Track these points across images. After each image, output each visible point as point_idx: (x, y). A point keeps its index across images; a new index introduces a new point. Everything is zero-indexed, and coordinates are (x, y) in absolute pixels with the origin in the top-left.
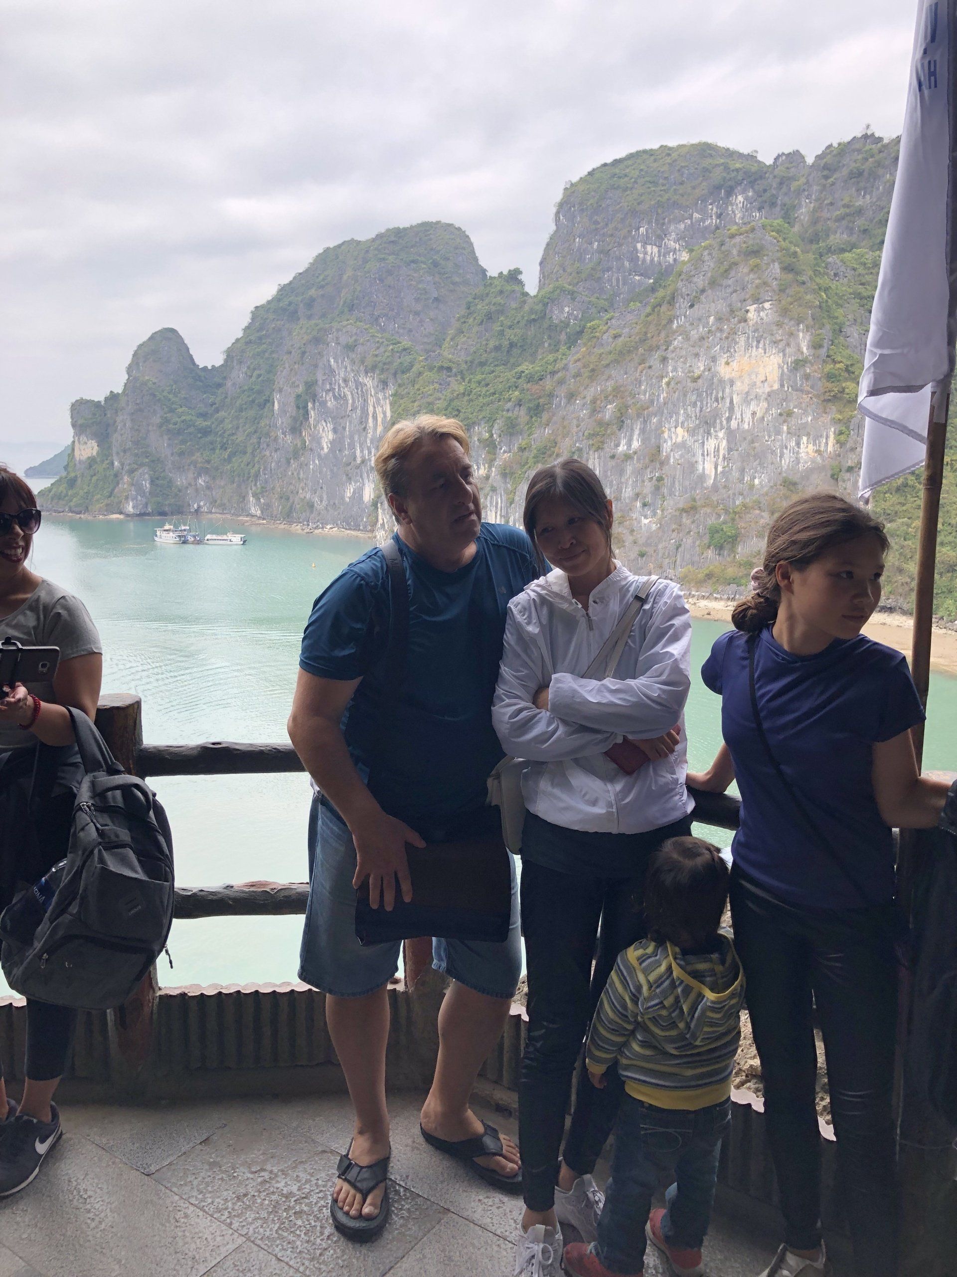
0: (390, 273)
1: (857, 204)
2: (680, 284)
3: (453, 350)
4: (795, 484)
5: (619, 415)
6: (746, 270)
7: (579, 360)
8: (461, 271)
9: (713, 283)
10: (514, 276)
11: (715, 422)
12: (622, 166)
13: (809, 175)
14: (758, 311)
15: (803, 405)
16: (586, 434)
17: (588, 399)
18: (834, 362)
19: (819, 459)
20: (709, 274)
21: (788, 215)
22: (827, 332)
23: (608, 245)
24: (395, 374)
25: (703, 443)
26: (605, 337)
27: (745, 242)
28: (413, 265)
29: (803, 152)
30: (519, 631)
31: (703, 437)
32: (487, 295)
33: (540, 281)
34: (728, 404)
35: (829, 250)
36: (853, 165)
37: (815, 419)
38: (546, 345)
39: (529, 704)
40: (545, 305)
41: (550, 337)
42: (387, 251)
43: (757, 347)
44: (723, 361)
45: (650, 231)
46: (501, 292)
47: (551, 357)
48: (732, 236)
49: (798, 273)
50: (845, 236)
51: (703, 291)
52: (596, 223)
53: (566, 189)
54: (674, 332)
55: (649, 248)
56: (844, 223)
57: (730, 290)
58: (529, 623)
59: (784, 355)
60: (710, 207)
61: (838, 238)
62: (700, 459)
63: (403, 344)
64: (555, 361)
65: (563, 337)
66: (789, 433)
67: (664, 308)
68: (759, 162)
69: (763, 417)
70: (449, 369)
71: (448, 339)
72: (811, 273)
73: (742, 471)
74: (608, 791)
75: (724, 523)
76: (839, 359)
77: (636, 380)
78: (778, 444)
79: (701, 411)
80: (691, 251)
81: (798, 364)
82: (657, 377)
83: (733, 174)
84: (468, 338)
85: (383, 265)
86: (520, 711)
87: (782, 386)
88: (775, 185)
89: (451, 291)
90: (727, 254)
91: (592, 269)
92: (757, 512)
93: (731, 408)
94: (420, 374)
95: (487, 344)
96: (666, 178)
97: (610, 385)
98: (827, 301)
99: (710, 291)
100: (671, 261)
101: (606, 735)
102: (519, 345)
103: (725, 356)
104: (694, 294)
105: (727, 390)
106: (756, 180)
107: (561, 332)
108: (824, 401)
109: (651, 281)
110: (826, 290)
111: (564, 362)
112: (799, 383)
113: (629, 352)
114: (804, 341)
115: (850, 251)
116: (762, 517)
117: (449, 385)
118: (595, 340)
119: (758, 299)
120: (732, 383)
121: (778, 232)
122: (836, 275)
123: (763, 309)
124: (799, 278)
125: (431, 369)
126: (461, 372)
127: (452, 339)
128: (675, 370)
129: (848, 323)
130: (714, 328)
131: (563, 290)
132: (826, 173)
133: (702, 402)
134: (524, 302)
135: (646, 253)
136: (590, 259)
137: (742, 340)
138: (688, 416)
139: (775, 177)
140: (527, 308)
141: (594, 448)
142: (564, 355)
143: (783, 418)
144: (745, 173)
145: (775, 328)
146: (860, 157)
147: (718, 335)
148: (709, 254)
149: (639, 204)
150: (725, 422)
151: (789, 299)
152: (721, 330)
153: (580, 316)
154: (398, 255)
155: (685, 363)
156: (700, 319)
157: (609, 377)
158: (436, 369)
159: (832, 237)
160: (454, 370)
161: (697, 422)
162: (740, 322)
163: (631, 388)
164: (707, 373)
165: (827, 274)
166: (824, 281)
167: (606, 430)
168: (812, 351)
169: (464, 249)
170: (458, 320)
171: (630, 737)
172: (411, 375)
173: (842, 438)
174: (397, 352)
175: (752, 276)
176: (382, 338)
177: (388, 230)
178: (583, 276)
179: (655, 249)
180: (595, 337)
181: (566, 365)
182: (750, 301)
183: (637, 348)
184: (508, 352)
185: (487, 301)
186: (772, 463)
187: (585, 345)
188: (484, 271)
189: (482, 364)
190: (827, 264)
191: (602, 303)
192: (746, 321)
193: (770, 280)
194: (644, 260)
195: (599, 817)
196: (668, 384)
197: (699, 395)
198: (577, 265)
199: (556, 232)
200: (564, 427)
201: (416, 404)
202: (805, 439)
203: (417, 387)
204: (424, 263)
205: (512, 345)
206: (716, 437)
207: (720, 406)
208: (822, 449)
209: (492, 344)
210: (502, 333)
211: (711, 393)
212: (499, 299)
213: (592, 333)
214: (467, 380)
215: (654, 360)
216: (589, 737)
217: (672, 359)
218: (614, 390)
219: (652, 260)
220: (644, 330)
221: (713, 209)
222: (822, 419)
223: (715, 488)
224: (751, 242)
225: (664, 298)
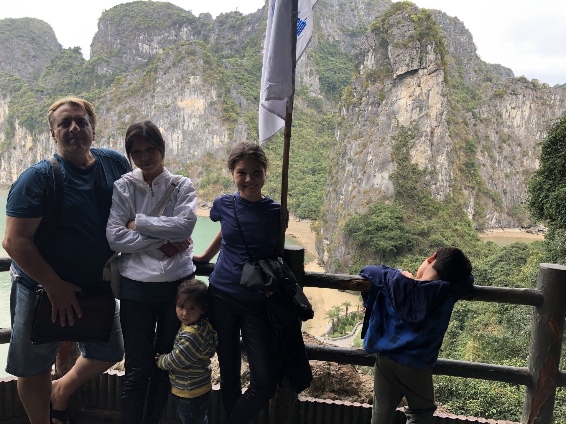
0: (7, 40)
1: (234, 39)
2: (159, 64)
3: (44, 82)
4: (212, 155)
5: (132, 120)
6: (188, 61)
7: (112, 93)
8: (48, 44)
9: (174, 65)
10: (77, 50)
11: (177, 126)
12: (130, 6)
13: (214, 24)
14: (194, 79)
15: (215, 121)
16: (116, 128)
17: (117, 112)
18: (227, 104)
19: (222, 145)
20: (172, 61)
21: (206, 39)
22: (223, 90)
23: (125, 41)
24: (11, 92)
25: (172, 135)
26: (124, 84)
27: (188, 49)
28: (20, 38)
29: (211, 14)
30: (120, 195)
31: (172, 132)
32: (63, 57)
33: (91, 54)
34: (182, 119)
35: (223, 57)
36: (232, 23)
37: (219, 127)
38: (95, 85)
39: (124, 227)
40: (94, 66)
41: (96, 81)
42: (5, 29)
43: (194, 95)
44: (180, 99)
45: (145, 38)
46: (70, 57)
47: (97, 91)
48: (182, 45)
49: (211, 64)
50: (229, 52)
51: (170, 68)
52: (118, 30)
53: (103, 12)
54: (157, 85)
55: (144, 45)
56: (229, 46)
57: (182, 69)
58: (124, 192)
59: (206, 99)
60: (172, 31)
61: (226, 52)
62: (171, 142)
63: (15, 77)
64: (100, 93)
65: (104, 82)
66: (209, 133)
67: (152, 73)
68: (193, 15)
69: (198, 125)
70: (42, 92)
71: (41, 77)
72: (216, 65)
73: (189, 148)
74: (161, 265)
75: (182, 171)
76: (228, 103)
77: (140, 104)
78: (204, 137)
79: (170, 121)
80: (164, 49)
81: (212, 104)
82: (150, 104)
83: (182, 18)
84: (53, 77)
85: (3, 36)
86: (120, 230)
87: (205, 112)
88: (200, 26)
89: (43, 53)
90: (180, 53)
91: (117, 51)
92: (197, 166)
93: (184, 120)
94: (25, 93)
95: (63, 81)
96: (151, 15)
97: (127, 106)
98: (223, 78)
99: (173, 68)
100: (155, 53)
101: (160, 240)
102: (81, 83)
103: (181, 97)
104: (166, 69)
105: (182, 112)
106: (192, 22)
107: (102, 79)
108: (223, 120)
109: (146, 61)
110: (223, 73)
111: (104, 93)
112: (212, 112)
113: (136, 92)
114: (214, 94)
115: (231, 58)
116: (199, 169)
117: (42, 99)
118: (120, 85)
119: (194, 74)
120: (184, 109)
121: (202, 46)
122: (226, 67)
123: (196, 78)
124: (211, 67)
125: (32, 90)
126: (49, 94)
127: (44, 77)
128: (158, 102)
129: (231, 88)
130: (175, 85)
131: (103, 60)
132: (221, 24)
133: (170, 117)
134: (83, 63)
135: (143, 48)
136: (116, 47)
137: (187, 91)
138: (165, 123)
139: (200, 22)
140: (84, 66)
141: (120, 135)
142: (104, 90)
143: (206, 126)
144: (187, 18)
145: (201, 87)
146: (234, 20)
147: (177, 88)
148: (172, 52)
149: (139, 25)
150: (181, 127)
151: (207, 75)
152: (178, 86)
153: (112, 73)
154: (11, 31)
155: (162, 99)
156: (168, 80)
157: (127, 103)
158: (35, 91)
159: (224, 51)
160: (45, 92)
161: (169, 126)
162: (186, 83)
163: (138, 108)
164: (172, 104)
165: (223, 66)
166: (222, 69)
167: (126, 127)
168: (217, 99)
169: (49, 33)
170: (47, 68)
171: (171, 241)
172: (20, 92)
173: (231, 136)
174: (12, 80)
175: (191, 64)
176: (3, 73)
177: (6, 19)
178: (113, 54)
179: (148, 47)
180: (119, 83)
181: (105, 95)
182: (190, 75)
183: (140, 90)
184: (75, 86)
185: (62, 60)
186: (202, 146)
187: (115, 86)
188: (60, 46)
189: (61, 91)
190: (223, 62)
191: (123, 68)
192: (189, 83)
193: (199, 66)
194: (142, 51)
195: (157, 276)
196: (155, 108)
197: (169, 114)
198: (109, 49)
199: (98, 32)
200: (105, 124)
201: (23, 108)
202: (215, 136)
203: (23, 99)
204: (27, 38)
205: (77, 83)
206: (178, 133)
207: (179, 119)
208: (223, 140)
209: (66, 81)
210: (71, 77)
211: (175, 113)
212: (69, 60)
213: (118, 81)
214: (52, 98)
215: (148, 96)
216: (152, 241)
217: (157, 97)
218: (129, 108)
219: (146, 51)
220: (143, 82)
221: (173, 32)
222: (222, 128)
223: (178, 155)
224: (190, 49)
225: (152, 69)
